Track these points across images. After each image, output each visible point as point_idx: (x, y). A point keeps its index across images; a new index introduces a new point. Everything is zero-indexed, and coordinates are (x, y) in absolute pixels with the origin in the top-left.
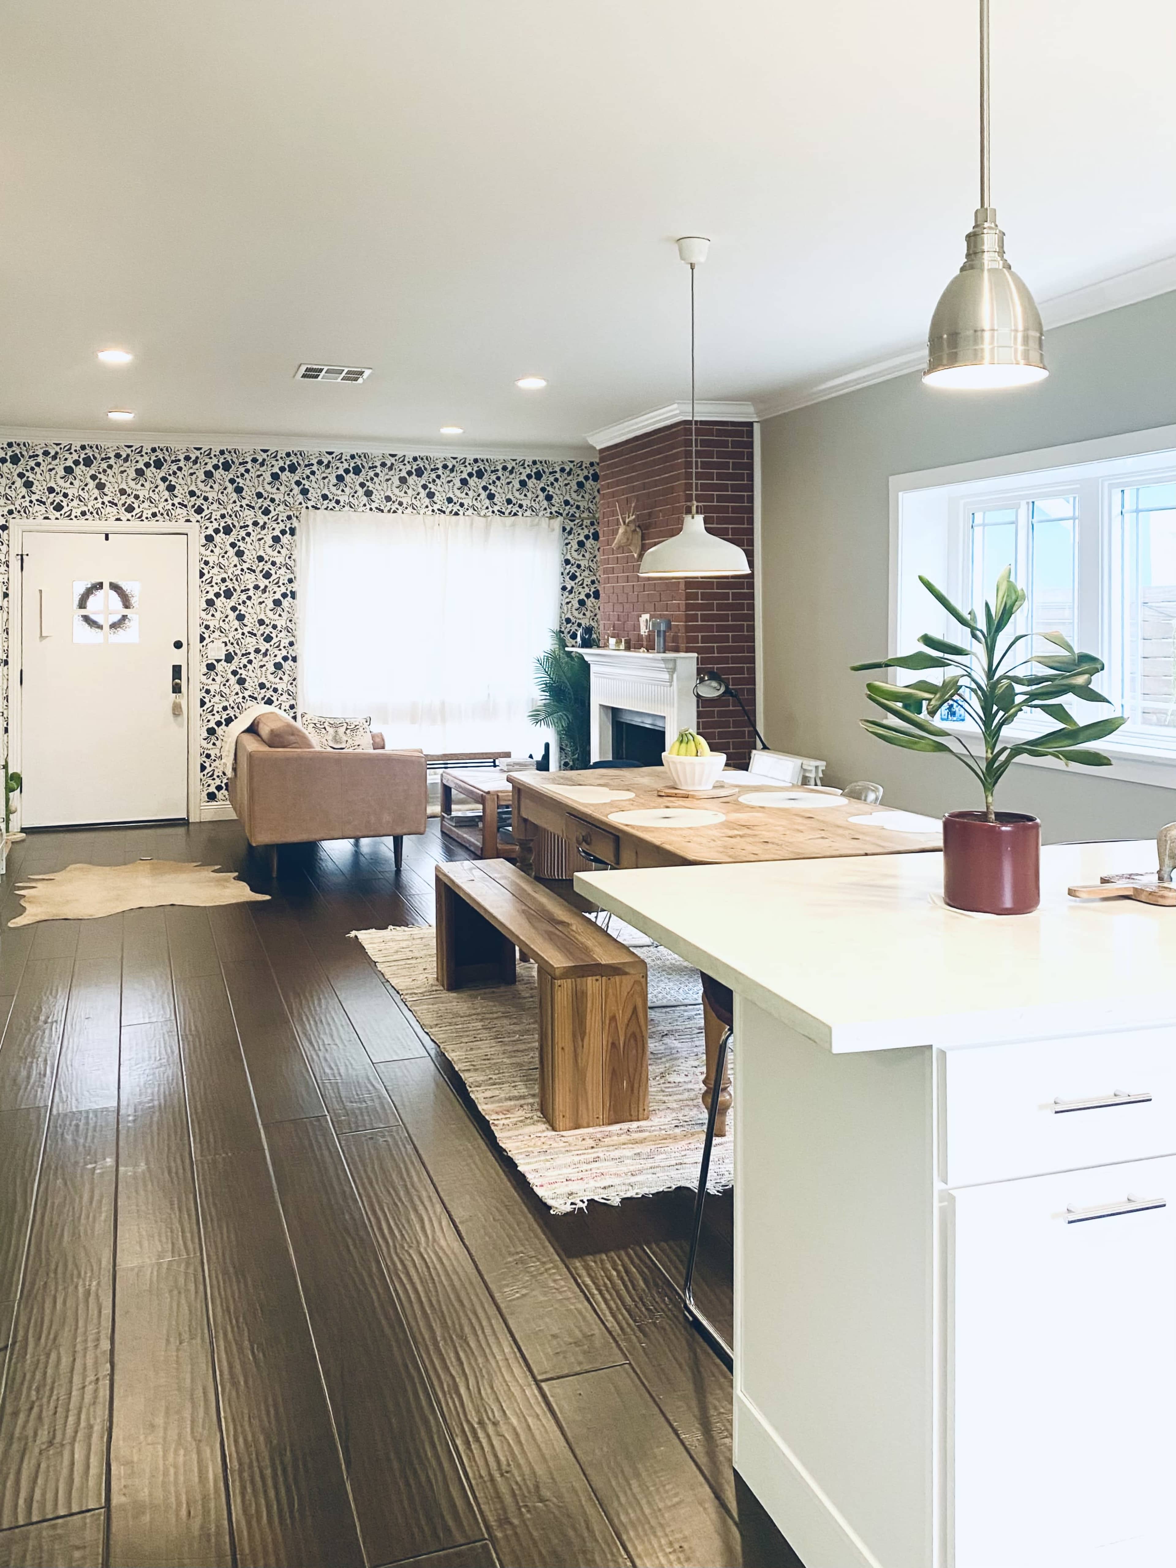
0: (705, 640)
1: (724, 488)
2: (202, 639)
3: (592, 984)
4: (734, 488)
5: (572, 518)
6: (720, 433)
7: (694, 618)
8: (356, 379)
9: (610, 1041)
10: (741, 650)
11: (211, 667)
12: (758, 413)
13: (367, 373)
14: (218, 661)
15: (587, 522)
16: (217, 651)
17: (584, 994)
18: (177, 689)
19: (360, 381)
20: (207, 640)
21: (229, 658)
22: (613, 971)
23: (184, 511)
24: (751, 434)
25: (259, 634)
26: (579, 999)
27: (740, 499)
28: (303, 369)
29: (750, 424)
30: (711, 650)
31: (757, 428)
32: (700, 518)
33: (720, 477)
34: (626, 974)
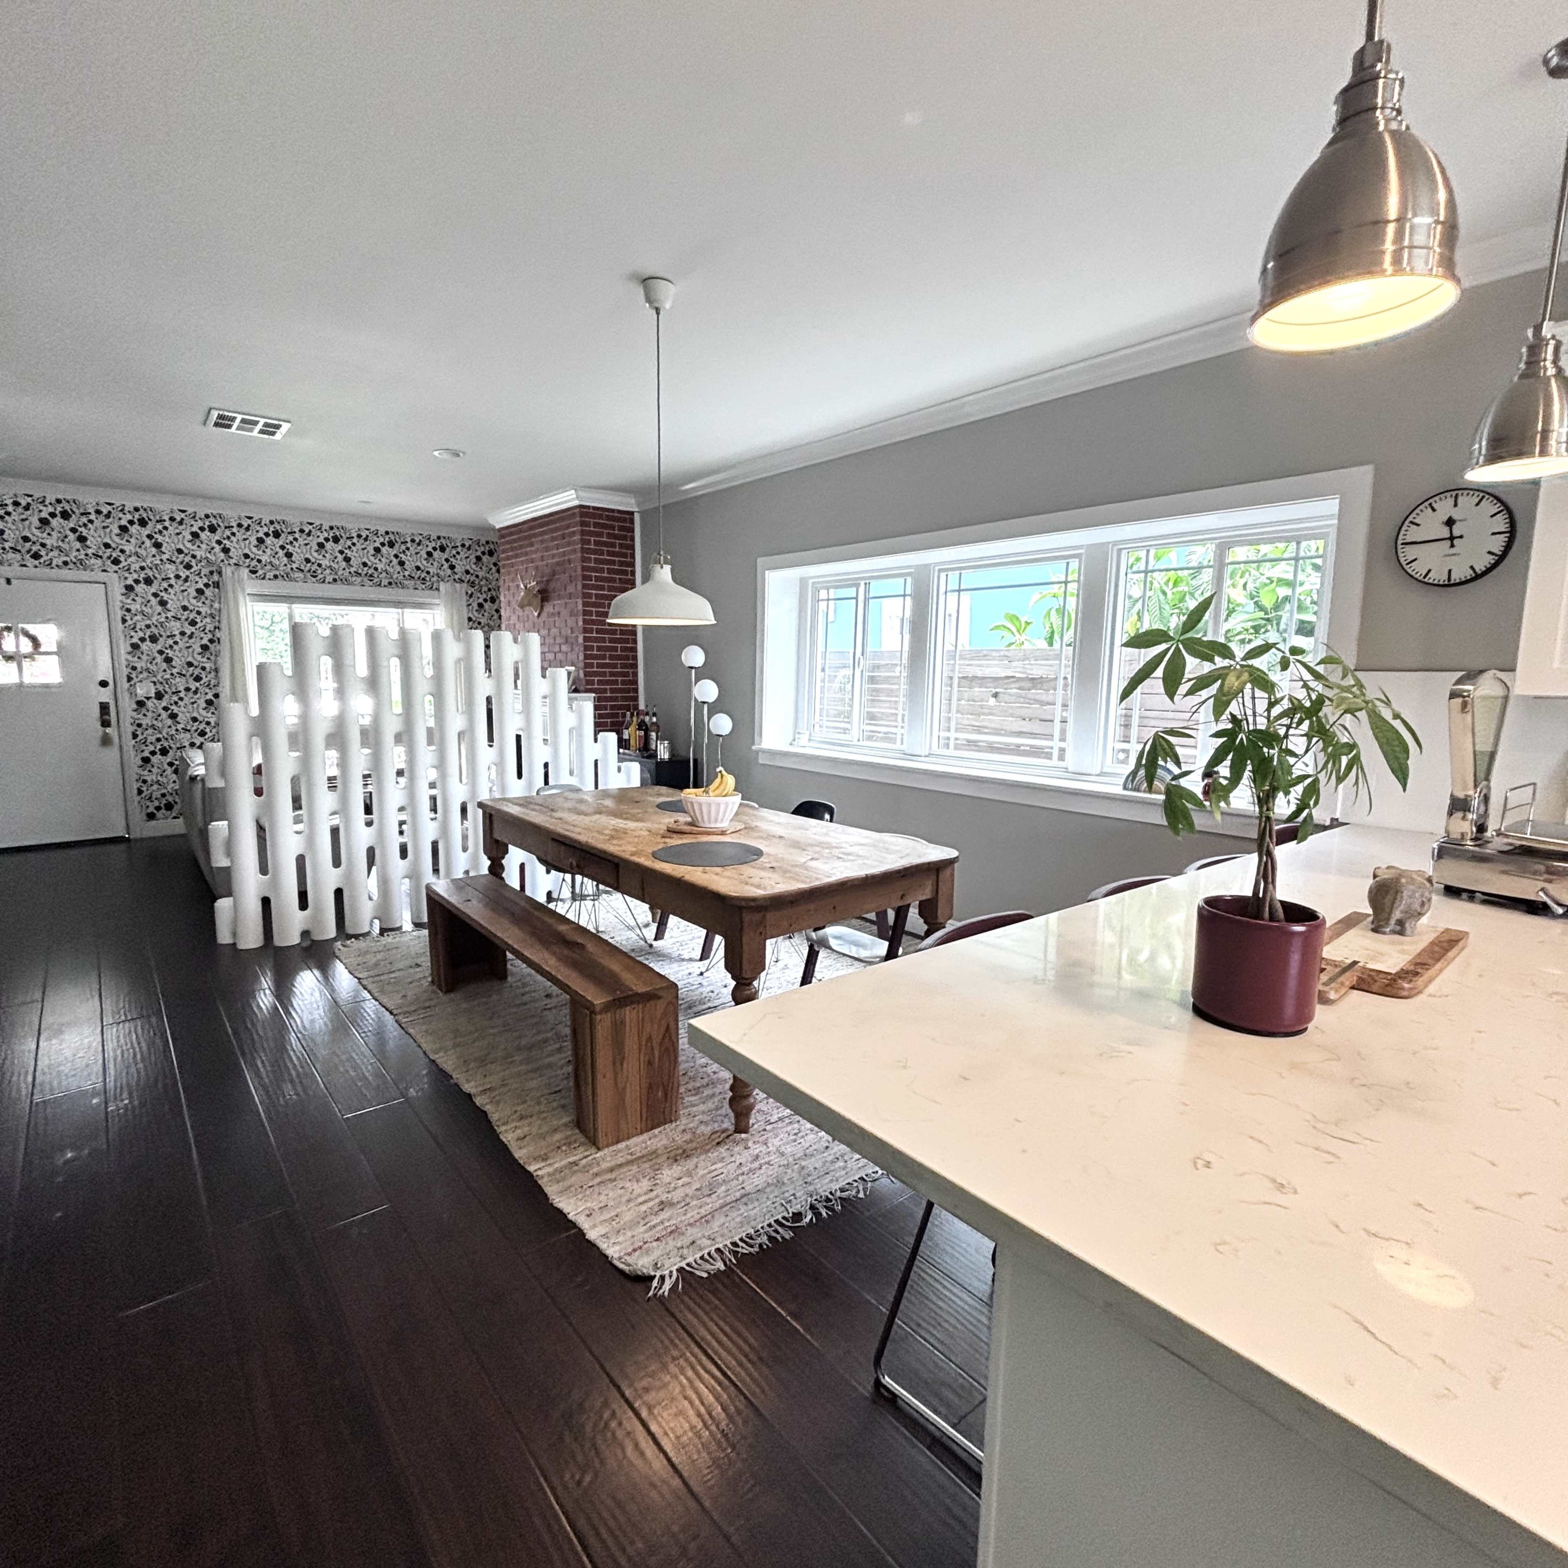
0: (600, 682)
1: (613, 562)
2: (129, 679)
3: (629, 1014)
4: (621, 564)
5: (472, 585)
6: (609, 518)
7: (591, 665)
8: (273, 434)
9: (647, 1059)
10: (628, 690)
11: (141, 704)
12: (638, 505)
13: (285, 427)
14: (148, 698)
15: (485, 589)
16: (144, 689)
17: (623, 1022)
18: (105, 724)
19: (278, 436)
20: (135, 680)
21: (159, 696)
22: (649, 997)
23: (99, 562)
24: (632, 521)
25: (188, 675)
26: (618, 1028)
27: (625, 573)
28: (215, 414)
29: (632, 513)
30: (605, 691)
31: (637, 518)
32: (667, 568)
33: (609, 553)
34: (660, 998)
